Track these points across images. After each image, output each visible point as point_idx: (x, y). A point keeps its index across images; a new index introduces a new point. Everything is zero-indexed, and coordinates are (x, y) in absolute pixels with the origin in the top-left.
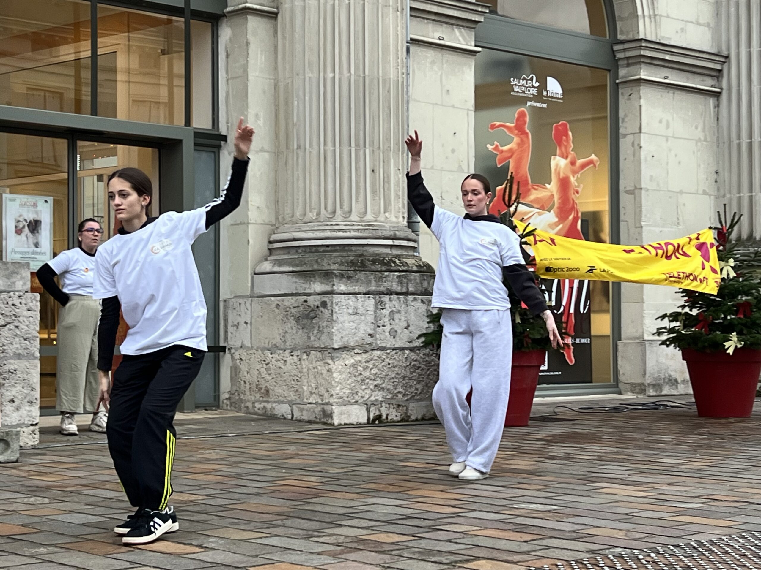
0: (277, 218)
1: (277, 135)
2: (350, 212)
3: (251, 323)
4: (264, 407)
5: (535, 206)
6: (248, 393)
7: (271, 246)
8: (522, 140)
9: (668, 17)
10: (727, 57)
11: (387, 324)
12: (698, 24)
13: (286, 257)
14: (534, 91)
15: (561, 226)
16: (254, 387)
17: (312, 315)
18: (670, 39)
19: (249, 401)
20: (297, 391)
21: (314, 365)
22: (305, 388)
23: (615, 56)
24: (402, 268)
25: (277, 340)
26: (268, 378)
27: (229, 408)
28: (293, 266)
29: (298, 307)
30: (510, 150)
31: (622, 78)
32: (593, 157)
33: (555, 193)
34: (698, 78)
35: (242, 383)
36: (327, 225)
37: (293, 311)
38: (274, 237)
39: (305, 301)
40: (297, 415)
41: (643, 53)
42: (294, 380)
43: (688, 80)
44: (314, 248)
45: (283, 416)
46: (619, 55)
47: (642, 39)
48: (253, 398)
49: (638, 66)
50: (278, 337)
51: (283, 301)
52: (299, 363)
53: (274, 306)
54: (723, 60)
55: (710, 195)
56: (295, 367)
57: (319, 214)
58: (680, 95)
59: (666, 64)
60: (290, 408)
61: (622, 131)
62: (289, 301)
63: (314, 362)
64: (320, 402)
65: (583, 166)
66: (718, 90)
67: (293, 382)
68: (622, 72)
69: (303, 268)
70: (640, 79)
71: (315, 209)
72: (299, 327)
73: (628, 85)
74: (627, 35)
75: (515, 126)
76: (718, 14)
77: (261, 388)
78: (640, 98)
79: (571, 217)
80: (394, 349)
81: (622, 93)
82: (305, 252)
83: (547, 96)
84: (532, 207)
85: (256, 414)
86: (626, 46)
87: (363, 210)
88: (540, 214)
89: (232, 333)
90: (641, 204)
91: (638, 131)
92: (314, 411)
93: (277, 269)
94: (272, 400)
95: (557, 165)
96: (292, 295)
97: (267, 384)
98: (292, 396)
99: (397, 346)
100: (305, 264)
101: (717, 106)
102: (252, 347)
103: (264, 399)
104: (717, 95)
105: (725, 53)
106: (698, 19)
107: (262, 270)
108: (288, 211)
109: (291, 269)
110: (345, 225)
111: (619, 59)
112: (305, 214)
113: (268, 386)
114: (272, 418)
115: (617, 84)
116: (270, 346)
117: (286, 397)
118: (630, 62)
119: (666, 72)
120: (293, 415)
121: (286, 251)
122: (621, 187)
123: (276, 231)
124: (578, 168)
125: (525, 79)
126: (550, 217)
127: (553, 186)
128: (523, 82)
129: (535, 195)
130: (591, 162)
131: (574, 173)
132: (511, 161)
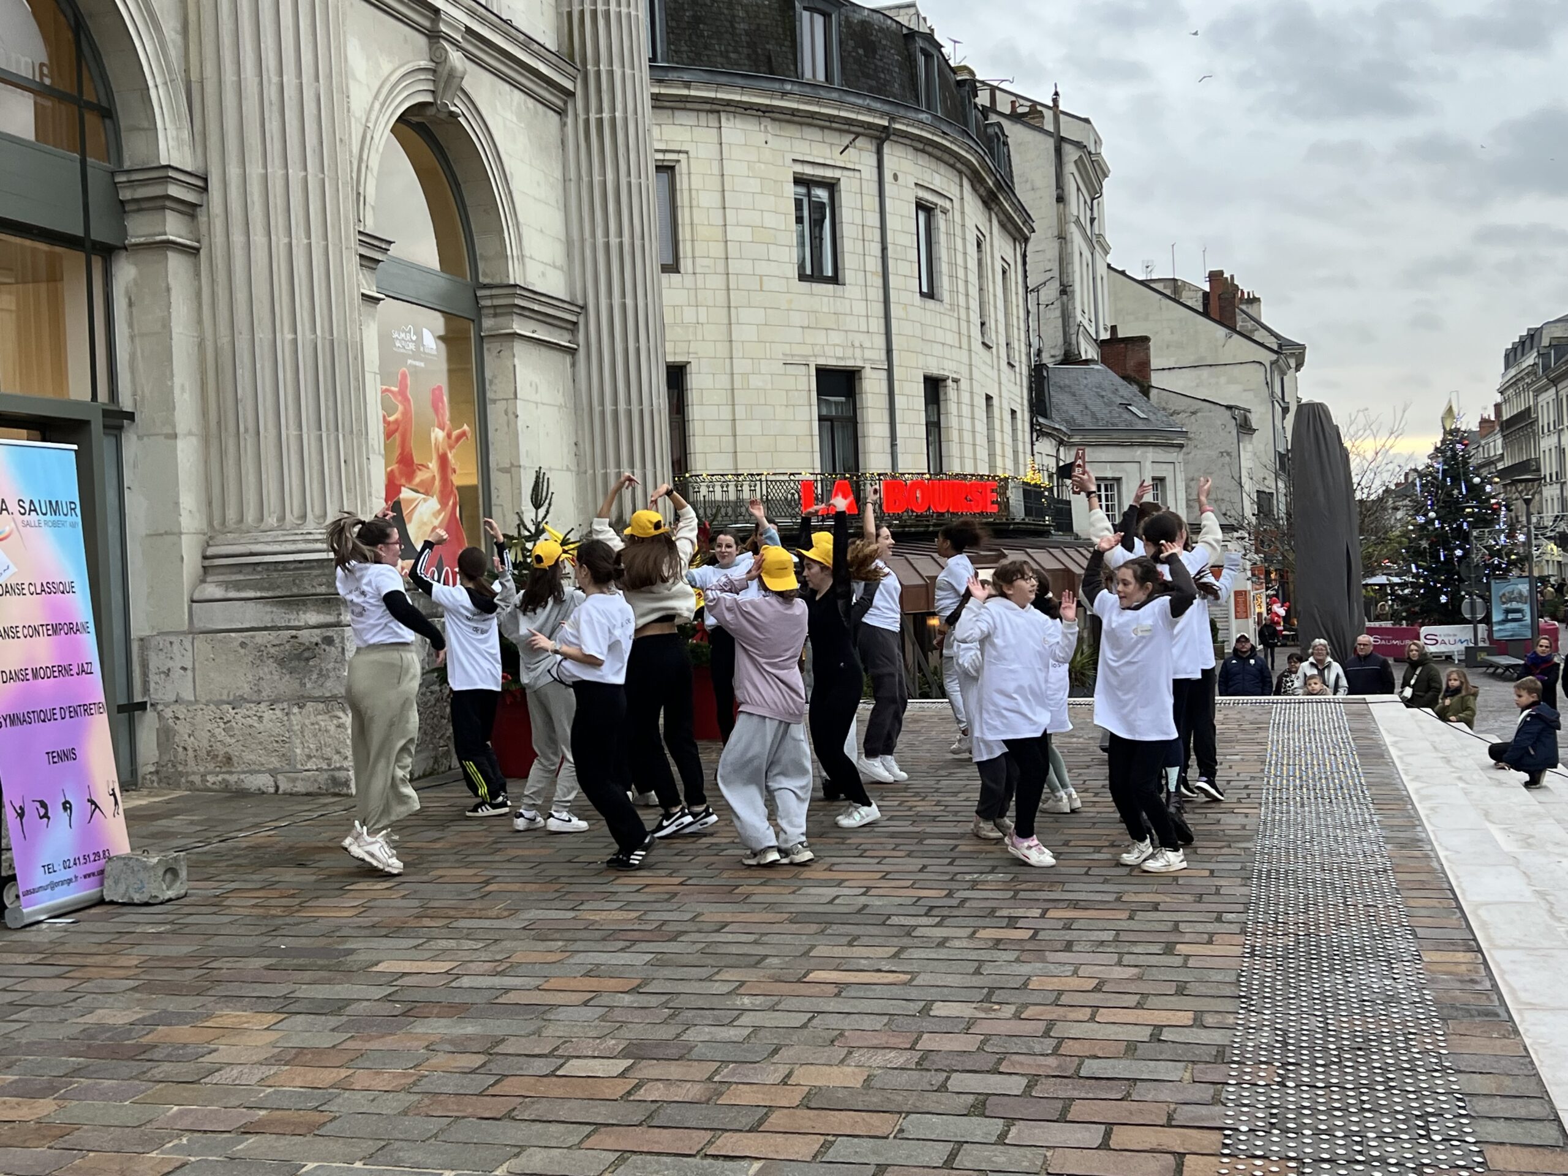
0: (210, 523)
1: (205, 413)
3: (194, 669)
4: (224, 779)
5: (421, 491)
6: (191, 762)
7: (207, 563)
8: (405, 408)
9: (531, 258)
10: (584, 308)
12: (555, 267)
13: (243, 578)
14: (412, 346)
15: (443, 514)
16: (203, 754)
17: (306, 654)
18: (534, 285)
19: (194, 773)
20: (284, 755)
21: (313, 719)
22: (298, 751)
23: (478, 303)
25: (246, 690)
26: (228, 740)
27: (155, 784)
28: (262, 589)
29: (281, 644)
30: (396, 421)
31: (489, 329)
33: (436, 474)
34: (559, 332)
35: (180, 750)
36: (297, 534)
37: (272, 650)
38: (210, 551)
39: (292, 637)
40: (284, 786)
41: (518, 301)
42: (277, 742)
43: (550, 334)
44: (281, 565)
45: (259, 789)
46: (483, 303)
47: (516, 286)
48: (202, 769)
49: (508, 318)
50: (246, 685)
51: (253, 637)
52: (286, 718)
53: (236, 644)
54: (579, 310)
55: (572, 471)
56: (279, 724)
57: (282, 518)
58: (545, 352)
59: (533, 315)
60: (271, 779)
61: (489, 395)
62: (261, 637)
63: (312, 716)
64: (325, 767)
65: (458, 439)
66: (575, 346)
67: (275, 745)
68: (488, 323)
69: (278, 593)
70: (515, 335)
71: (274, 512)
72: (284, 671)
73: (495, 339)
74: (493, 279)
75: (400, 390)
76: (569, 255)
77: (217, 756)
78: (514, 356)
79: (451, 503)
81: (489, 349)
82: (267, 570)
83: (425, 353)
84: (417, 491)
85: (209, 790)
86: (494, 292)
88: (425, 500)
89: (157, 683)
90: (520, 486)
91: (512, 396)
92: (315, 781)
93: (232, 594)
94: (239, 769)
95: (436, 439)
96: (266, 629)
97: (227, 749)
98: (275, 762)
100: (279, 587)
101: (573, 365)
102: (196, 701)
103: (224, 770)
104: (573, 352)
105: (580, 302)
106: (554, 261)
107: (207, 596)
108: (232, 514)
109: (259, 594)
111: (484, 307)
112: (261, 519)
113: (230, 751)
114: (242, 794)
115: (482, 338)
116: (231, 698)
117: (263, 764)
118: (498, 311)
119: (533, 325)
120: (277, 788)
121: (235, 570)
122: (492, 464)
123: (211, 543)
124: (454, 441)
125: (404, 331)
126: (433, 503)
127: (433, 465)
128: (403, 335)
129: (420, 476)
130: (464, 434)
131: (451, 447)
132: (397, 435)
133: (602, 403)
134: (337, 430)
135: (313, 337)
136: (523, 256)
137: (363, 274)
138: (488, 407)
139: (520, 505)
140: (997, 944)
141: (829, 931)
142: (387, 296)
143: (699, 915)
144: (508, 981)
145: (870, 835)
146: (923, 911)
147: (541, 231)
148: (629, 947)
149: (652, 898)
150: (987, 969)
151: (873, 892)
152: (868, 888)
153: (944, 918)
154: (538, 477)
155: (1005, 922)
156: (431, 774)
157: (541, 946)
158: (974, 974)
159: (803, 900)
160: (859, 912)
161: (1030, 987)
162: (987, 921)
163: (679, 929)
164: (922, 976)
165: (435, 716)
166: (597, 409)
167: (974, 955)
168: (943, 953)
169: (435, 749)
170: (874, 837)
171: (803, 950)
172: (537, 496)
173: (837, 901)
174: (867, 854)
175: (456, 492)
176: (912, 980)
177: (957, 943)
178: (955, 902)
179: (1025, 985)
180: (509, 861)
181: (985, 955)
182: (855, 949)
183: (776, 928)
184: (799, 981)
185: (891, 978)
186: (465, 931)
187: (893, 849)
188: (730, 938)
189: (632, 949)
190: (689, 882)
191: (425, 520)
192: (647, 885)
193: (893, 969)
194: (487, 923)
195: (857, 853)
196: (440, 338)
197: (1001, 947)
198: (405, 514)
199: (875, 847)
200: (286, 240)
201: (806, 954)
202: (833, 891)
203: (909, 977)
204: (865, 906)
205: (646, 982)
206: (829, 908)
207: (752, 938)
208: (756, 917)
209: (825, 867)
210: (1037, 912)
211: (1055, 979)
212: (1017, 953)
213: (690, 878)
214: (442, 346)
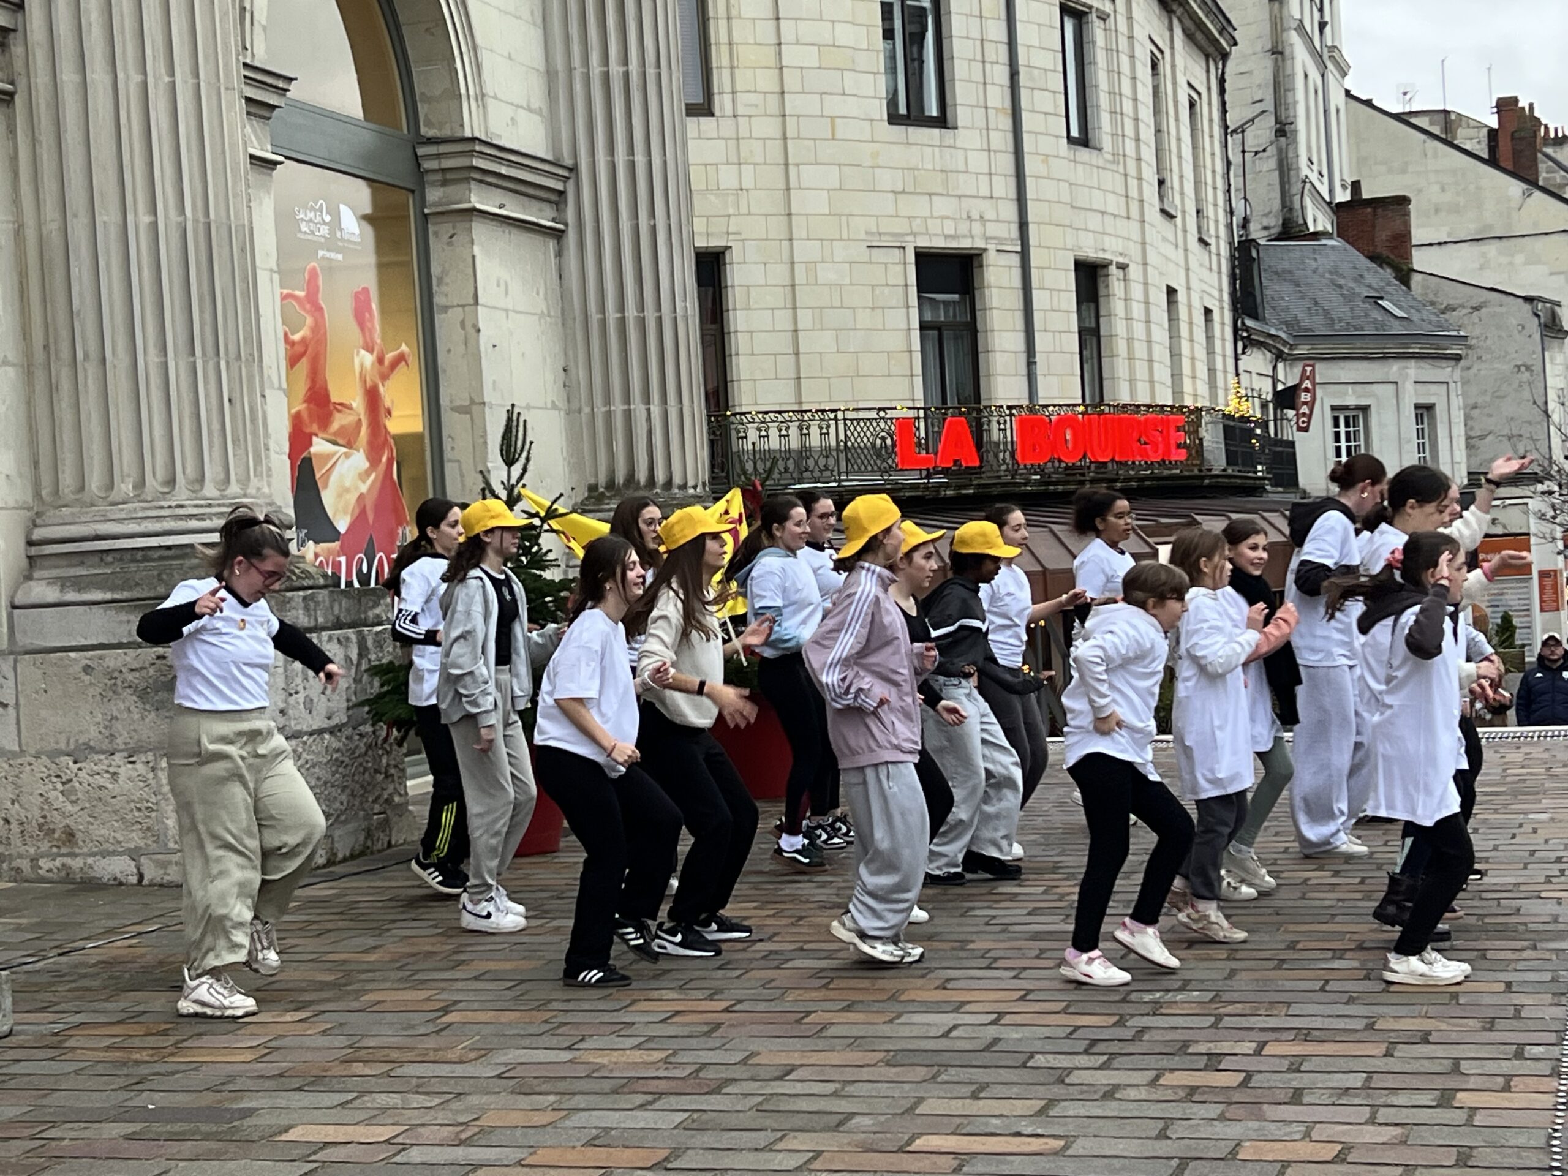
0: (37, 494)
1: (25, 334)
2: (201, 479)
3: (17, 704)
4: (63, 865)
5: (341, 441)
6: (16, 841)
7: (34, 551)
8: (316, 321)
9: (495, 97)
10: (574, 169)
11: (300, 688)
12: (529, 110)
13: (85, 573)
14: (324, 230)
15: (373, 476)
16: (32, 828)
18: (500, 137)
19: (20, 856)
20: (148, 829)
23: (419, 165)
24: (306, 583)
25: (92, 734)
26: (69, 807)
28: (112, 589)
29: (142, 668)
30: (303, 340)
31: (435, 204)
32: (404, 348)
33: (362, 417)
34: (536, 204)
36: (162, 507)
37: (130, 677)
38: (38, 534)
39: (158, 658)
40: (151, 873)
41: (477, 162)
42: (139, 809)
43: (524, 211)
44: (140, 553)
45: (115, 879)
46: (427, 165)
47: (474, 139)
48: (32, 851)
49: (465, 186)
50: (92, 728)
51: (101, 658)
52: (151, 775)
53: (78, 668)
54: (566, 174)
55: (560, 410)
56: (142, 784)
57: (140, 484)
58: (518, 236)
59: (500, 182)
60: (133, 864)
61: (438, 300)
62: (113, 658)
65: (394, 365)
66: (561, 226)
67: (137, 814)
68: (433, 195)
69: (137, 593)
70: (474, 210)
71: (129, 476)
72: (148, 707)
73: (444, 218)
74: (440, 130)
75: (308, 295)
76: (551, 93)
77: (53, 831)
78: (472, 243)
79: (384, 459)
80: (311, 734)
81: (436, 233)
82: (121, 560)
83: (342, 239)
84: (335, 443)
85: (43, 880)
86: (443, 149)
87: (222, 476)
88: (347, 456)
90: (485, 432)
91: (472, 301)
93: (71, 596)
94: (85, 850)
95: (362, 366)
97: (67, 821)
98: (136, 839)
99: (315, 727)
100: (137, 584)
101: (559, 254)
102: (22, 751)
103: (64, 850)
104: (558, 235)
105: (568, 162)
106: (529, 101)
107: (34, 599)
108: (68, 479)
109: (108, 596)
110: (196, 506)
111: (428, 171)
112: (110, 486)
113: (72, 824)
114: (90, 885)
115: (426, 216)
116: (72, 747)
117: (120, 842)
118: (447, 178)
119: (499, 196)
120: (141, 877)
121: (76, 560)
122: (444, 401)
123: (38, 521)
124: (388, 368)
125: (312, 209)
126: (359, 460)
127: (358, 403)
128: (311, 215)
129: (339, 421)
130: (401, 358)
131: (384, 377)
132: (304, 360)
133: (602, 309)
134: (218, 354)
135: (181, 219)
136: (483, 95)
137: (252, 126)
138: (436, 316)
139: (485, 460)
140: (1191, 1095)
141: (944, 1077)
142: (286, 157)
143: (753, 1054)
144: (476, 1154)
145: (1002, 936)
146: (1082, 1045)
147: (510, 58)
148: (651, 1103)
149: (686, 1031)
150: (1177, 1130)
151: (1007, 1019)
152: (1001, 1015)
153: (1113, 1056)
154: (509, 420)
155: (1202, 1062)
156: (362, 854)
157: (524, 1102)
158: (1157, 1138)
159: (906, 1031)
160: (987, 1049)
161: (1240, 1157)
162: (1176, 1062)
163: (724, 1076)
164: (1080, 1142)
165: (366, 769)
166: (595, 317)
167: (1155, 1110)
168: (1111, 1108)
169: (367, 817)
170: (1010, 939)
171: (906, 1104)
172: (509, 446)
173: (954, 1034)
174: (1000, 964)
175: (392, 441)
176: (1066, 1147)
177: (1132, 1094)
178: (1128, 1034)
179: (1234, 1153)
180: (476, 978)
181: (1174, 1110)
182: (981, 1103)
183: (865, 1074)
184: (901, 1150)
185: (1036, 1145)
186: (414, 1081)
187: (1038, 957)
188: (799, 1088)
189: (657, 1106)
190: (737, 1008)
191: (348, 484)
192: (677, 1013)
193: (1040, 1131)
194: (444, 1070)
195: (984, 963)
196: (366, 218)
197: (1196, 1098)
198: (318, 476)
199: (1009, 954)
200: (139, 78)
201: (910, 1110)
202: (949, 1019)
203: (1062, 1143)
204: (996, 1041)
205: (677, 1152)
206: (943, 1044)
207: (830, 1088)
208: (835, 1058)
209: (938, 983)
210: (1249, 1047)
211: (1278, 1145)
212: (1222, 1107)
213: (740, 1002)
214: (369, 231)
